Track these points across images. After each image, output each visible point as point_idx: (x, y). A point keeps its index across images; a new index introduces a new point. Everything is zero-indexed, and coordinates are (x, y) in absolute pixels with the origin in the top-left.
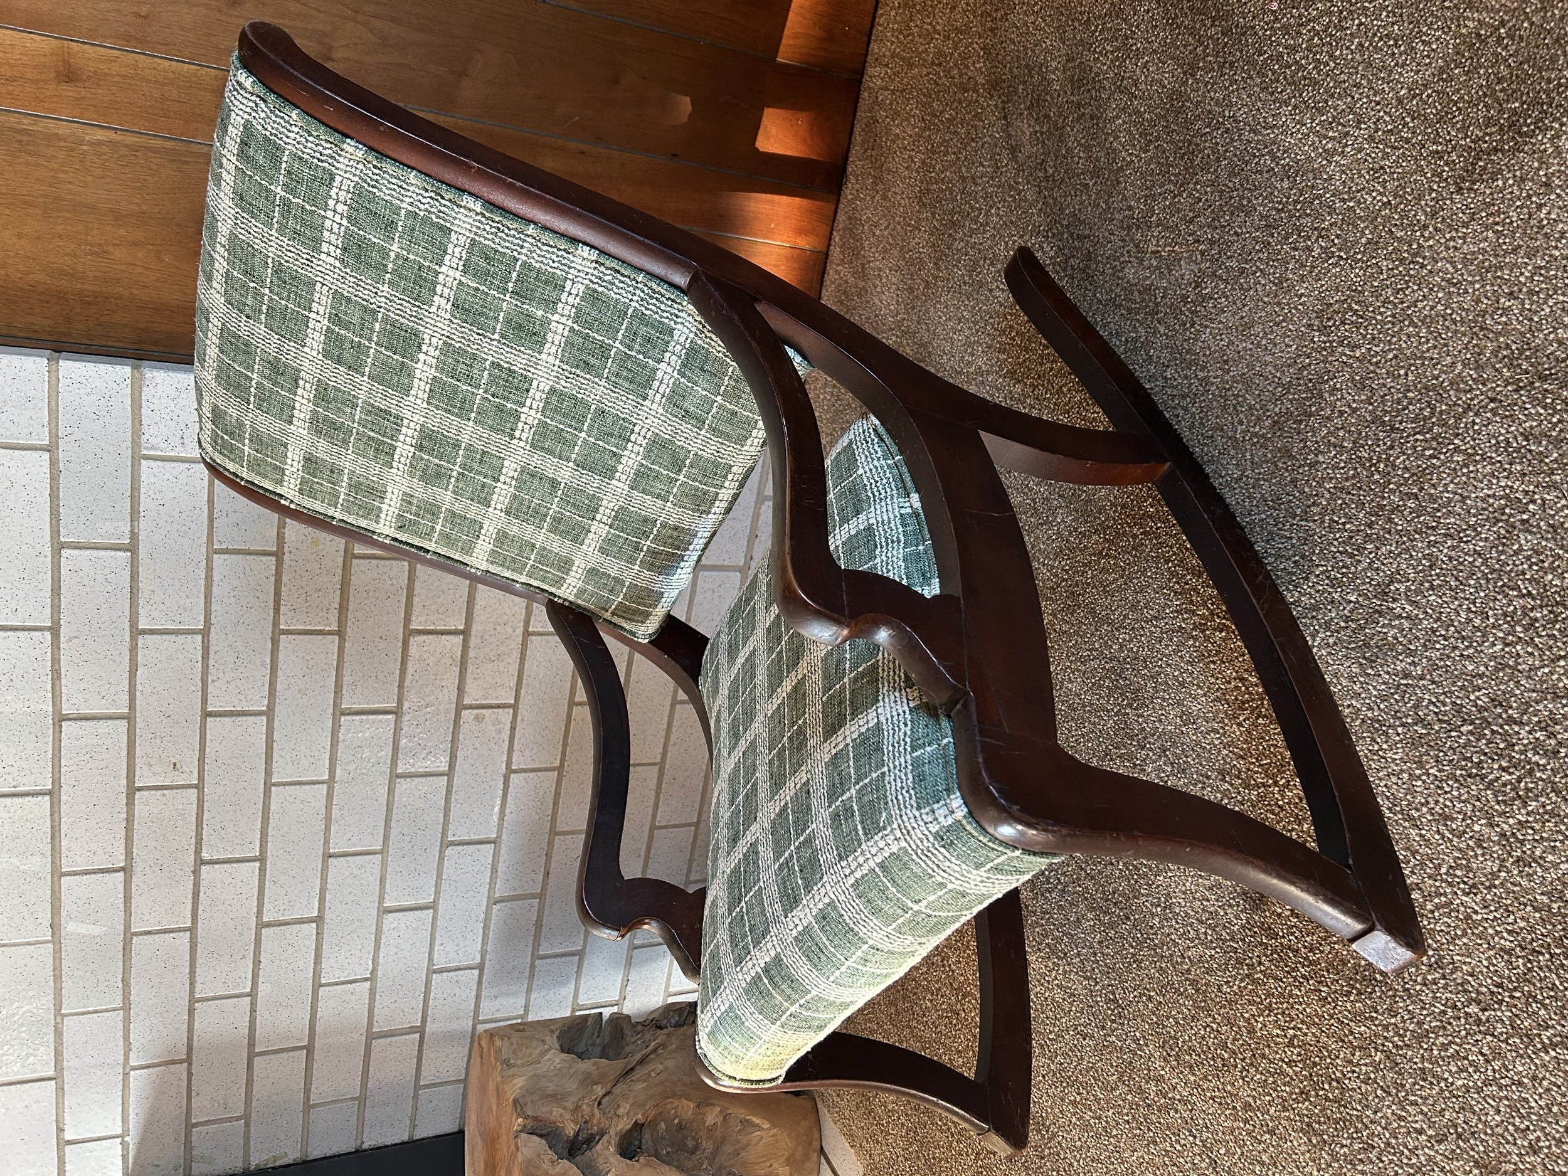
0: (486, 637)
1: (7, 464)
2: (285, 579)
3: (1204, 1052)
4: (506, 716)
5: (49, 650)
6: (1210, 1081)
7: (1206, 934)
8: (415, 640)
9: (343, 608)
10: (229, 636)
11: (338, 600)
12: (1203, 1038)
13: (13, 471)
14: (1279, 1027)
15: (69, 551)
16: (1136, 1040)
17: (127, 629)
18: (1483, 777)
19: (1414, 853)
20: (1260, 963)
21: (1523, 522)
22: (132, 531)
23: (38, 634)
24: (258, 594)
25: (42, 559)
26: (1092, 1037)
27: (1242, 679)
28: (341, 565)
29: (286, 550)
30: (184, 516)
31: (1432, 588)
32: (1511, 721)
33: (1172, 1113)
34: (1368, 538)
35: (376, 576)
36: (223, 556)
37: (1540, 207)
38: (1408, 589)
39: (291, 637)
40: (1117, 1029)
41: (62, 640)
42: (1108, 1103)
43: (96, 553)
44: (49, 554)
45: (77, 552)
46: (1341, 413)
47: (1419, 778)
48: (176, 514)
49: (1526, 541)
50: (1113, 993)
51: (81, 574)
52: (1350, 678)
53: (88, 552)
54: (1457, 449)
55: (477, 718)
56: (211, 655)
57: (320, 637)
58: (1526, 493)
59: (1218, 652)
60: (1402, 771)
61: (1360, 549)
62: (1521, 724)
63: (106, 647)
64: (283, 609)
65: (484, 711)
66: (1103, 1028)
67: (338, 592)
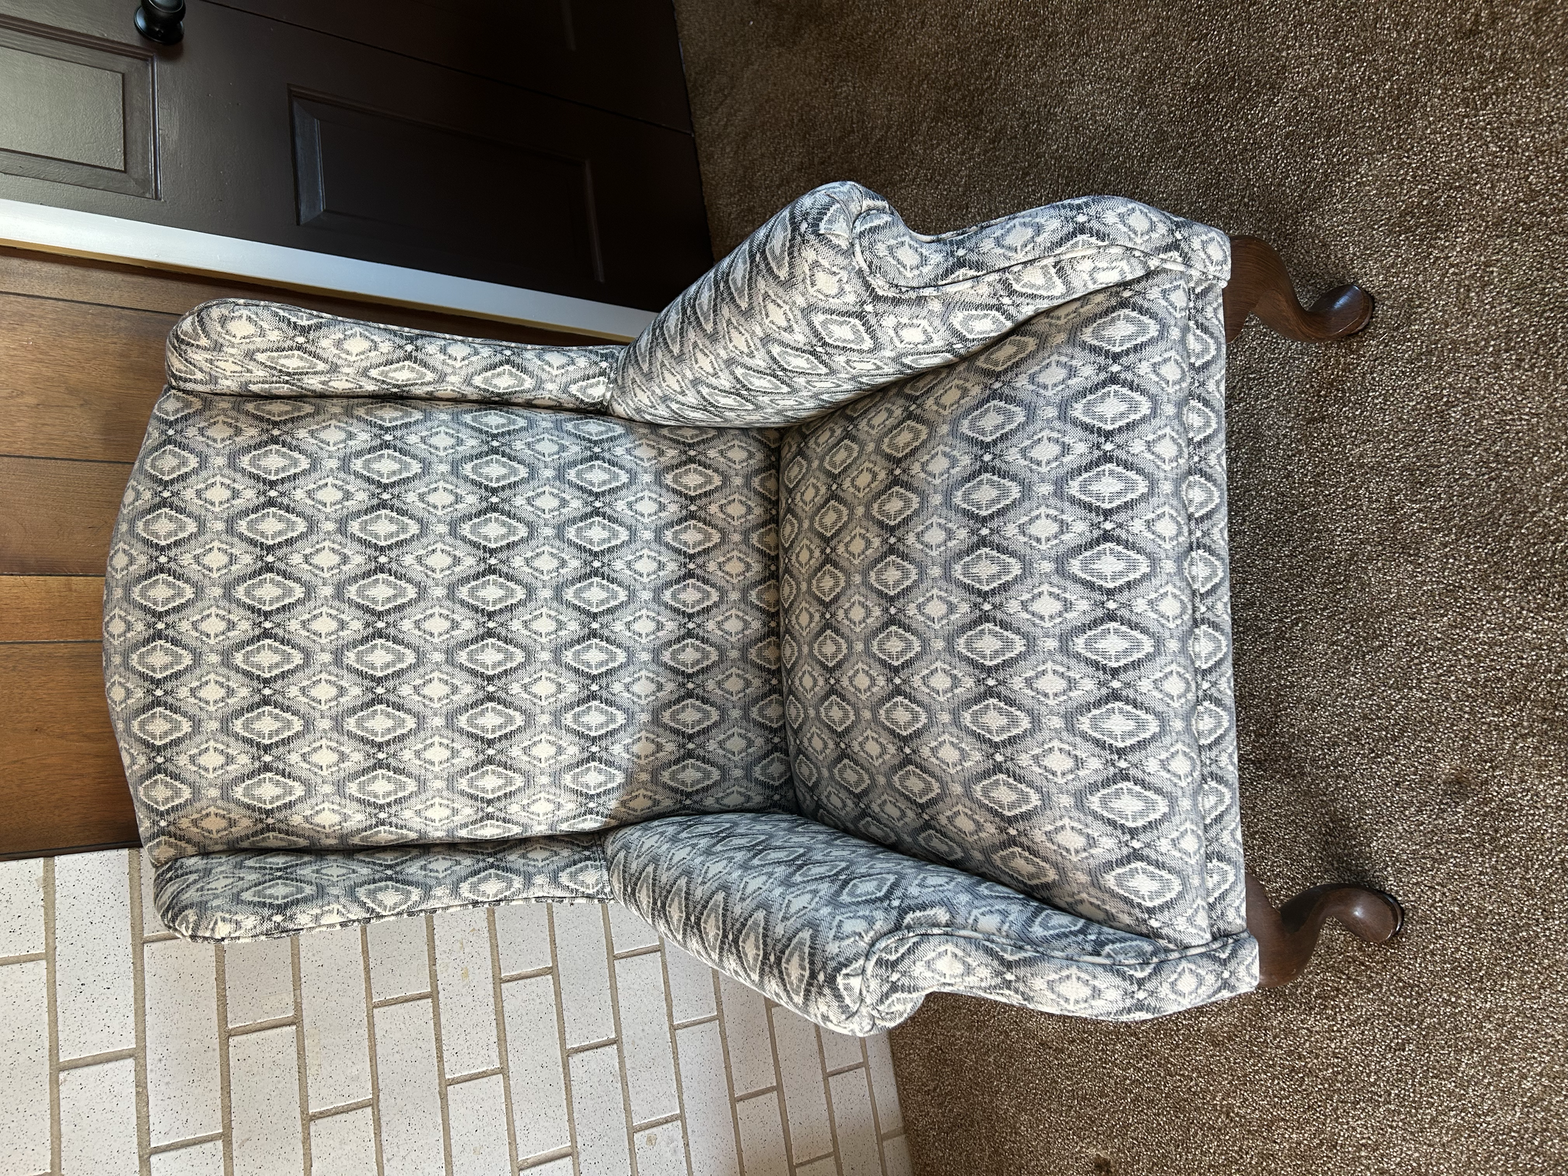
0: (637, 1041)
1: (174, 955)
2: (443, 1021)
3: (1508, 951)
4: (675, 1128)
5: (222, 1163)
6: (1529, 972)
7: (1438, 851)
8: (575, 1060)
9: (502, 1040)
10: (399, 1100)
11: (495, 1033)
12: (1499, 940)
13: (180, 960)
14: (1548, 866)
15: (236, 1038)
16: (1446, 1003)
17: (298, 1116)
18: (1543, 560)
19: (1540, 648)
20: (1496, 831)
21: (1446, 404)
22: (295, 1002)
23: (210, 1144)
24: (420, 1043)
25: (210, 1053)
26: (1408, 1041)
27: (1334, 643)
28: (492, 993)
29: (440, 988)
30: (342, 973)
31: (1422, 484)
32: (1533, 514)
33: (1519, 1033)
34: (1356, 489)
35: (525, 997)
36: (382, 1009)
37: (1328, 257)
38: (1406, 495)
39: (458, 1086)
40: (1424, 1010)
41: (235, 1146)
42: (1461, 1086)
43: (263, 1034)
44: (217, 1047)
45: (244, 1037)
46: (1285, 436)
47: (1505, 597)
48: (334, 973)
49: (1455, 414)
50: (1400, 980)
51: (250, 1061)
52: (1411, 577)
53: (254, 1035)
54: (1375, 397)
55: (650, 1141)
56: (384, 1129)
57: (485, 1080)
58: (1436, 388)
59: (1304, 642)
60: (1491, 603)
61: (1357, 497)
62: (1540, 510)
63: (279, 1144)
64: (446, 1055)
65: (654, 1130)
66: (1412, 1021)
67: (494, 1023)
